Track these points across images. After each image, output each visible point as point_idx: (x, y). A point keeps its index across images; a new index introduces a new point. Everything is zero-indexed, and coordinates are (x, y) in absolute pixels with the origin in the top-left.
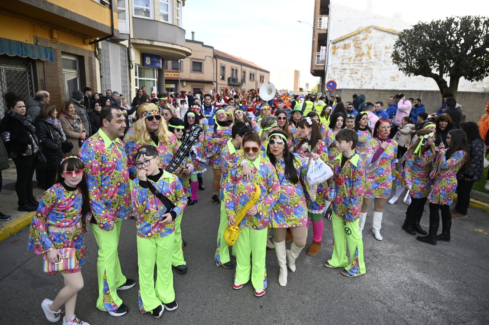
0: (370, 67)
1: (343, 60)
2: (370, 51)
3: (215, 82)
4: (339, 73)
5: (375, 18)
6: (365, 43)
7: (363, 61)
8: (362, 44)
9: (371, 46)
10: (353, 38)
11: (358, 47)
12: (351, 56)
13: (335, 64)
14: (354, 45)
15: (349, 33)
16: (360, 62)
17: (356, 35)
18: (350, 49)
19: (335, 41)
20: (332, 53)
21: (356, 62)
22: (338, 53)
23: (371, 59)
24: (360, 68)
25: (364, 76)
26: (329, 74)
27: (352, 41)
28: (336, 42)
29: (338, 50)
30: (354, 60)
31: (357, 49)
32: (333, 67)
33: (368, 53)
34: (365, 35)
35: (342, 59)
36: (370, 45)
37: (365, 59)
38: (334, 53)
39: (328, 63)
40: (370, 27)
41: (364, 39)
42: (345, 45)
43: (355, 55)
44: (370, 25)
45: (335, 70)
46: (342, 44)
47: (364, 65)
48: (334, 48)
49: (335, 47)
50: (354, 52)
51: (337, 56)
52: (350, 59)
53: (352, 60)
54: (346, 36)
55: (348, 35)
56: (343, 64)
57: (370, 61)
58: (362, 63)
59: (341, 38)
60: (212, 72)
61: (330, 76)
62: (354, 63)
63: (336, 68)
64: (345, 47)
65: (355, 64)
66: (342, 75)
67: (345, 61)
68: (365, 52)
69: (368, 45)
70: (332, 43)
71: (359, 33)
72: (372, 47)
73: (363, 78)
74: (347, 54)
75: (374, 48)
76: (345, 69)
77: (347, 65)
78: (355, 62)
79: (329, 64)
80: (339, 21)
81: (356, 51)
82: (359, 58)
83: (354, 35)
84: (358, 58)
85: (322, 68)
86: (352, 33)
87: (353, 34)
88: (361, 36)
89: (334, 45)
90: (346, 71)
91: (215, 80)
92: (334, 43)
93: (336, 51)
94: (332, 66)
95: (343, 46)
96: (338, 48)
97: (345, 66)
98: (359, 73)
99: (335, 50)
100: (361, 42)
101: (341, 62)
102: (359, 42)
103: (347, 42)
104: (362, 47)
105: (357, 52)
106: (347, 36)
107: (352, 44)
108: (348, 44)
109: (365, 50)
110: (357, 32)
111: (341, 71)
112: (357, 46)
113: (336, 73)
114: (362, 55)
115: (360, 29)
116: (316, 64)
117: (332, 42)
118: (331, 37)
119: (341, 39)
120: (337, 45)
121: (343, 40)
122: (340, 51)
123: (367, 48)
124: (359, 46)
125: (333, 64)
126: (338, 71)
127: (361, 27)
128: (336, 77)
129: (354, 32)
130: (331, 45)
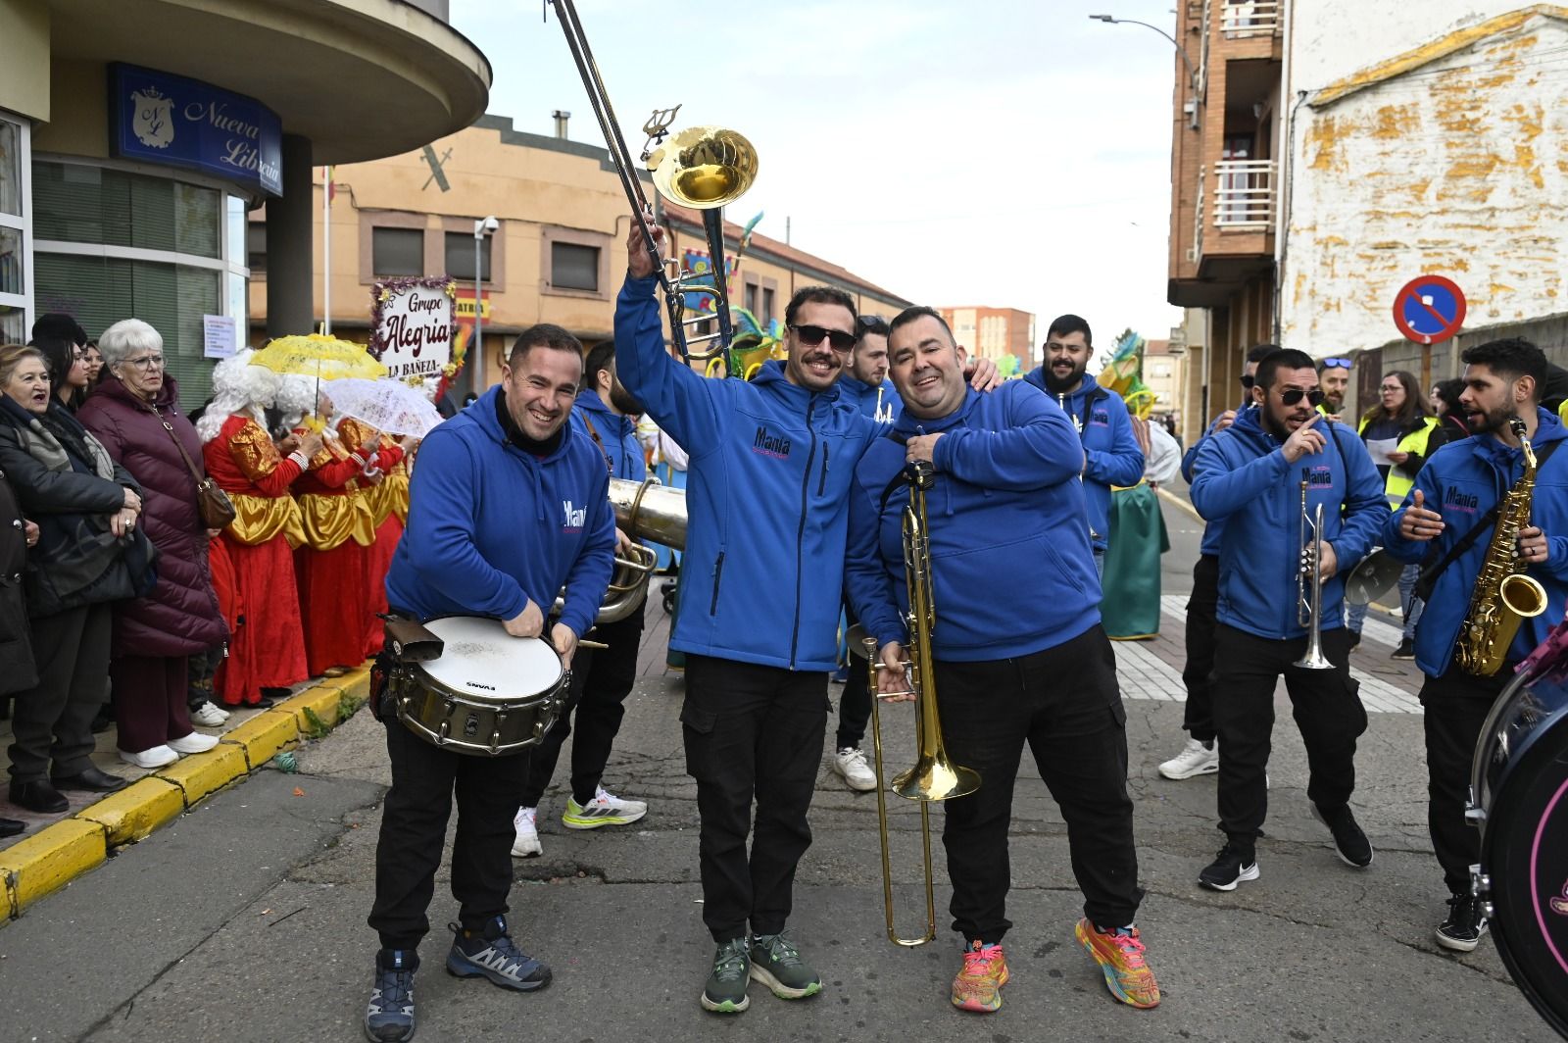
0: (1537, 233)
1: (1378, 196)
2: (1534, 144)
4: (1361, 267)
6: (1501, 99)
7: (1493, 200)
8: (1486, 107)
9: (1540, 114)
10: (1430, 76)
11: (1461, 124)
12: (1420, 171)
13: (1333, 218)
14: (1440, 114)
16: (1478, 206)
17: (1447, 57)
18: (1414, 135)
19: (1330, 96)
20: (1311, 157)
21: (1457, 204)
22: (1349, 157)
23: (1539, 185)
24: (1479, 238)
25: (1503, 279)
26: (1301, 277)
27: (1423, 94)
28: (1336, 102)
29: (1347, 141)
30: (1440, 197)
31: (1456, 136)
32: (1322, 233)
33: (1525, 155)
34: (1499, 55)
35: (1370, 191)
36: (1531, 112)
37: (1503, 187)
38: (1323, 158)
39: (1288, 214)
40: (1527, 16)
41: (1498, 81)
42: (1386, 113)
43: (1444, 166)
45: (1333, 250)
46: (1368, 106)
47: (1504, 220)
48: (1326, 133)
49: (1329, 127)
50: (1443, 151)
51: (1345, 177)
52: (1419, 189)
53: (1431, 194)
54: (1388, 64)
55: (1401, 58)
56: (1378, 215)
57: (1540, 195)
58: (1492, 210)
59: (1359, 75)
61: (1306, 287)
62: (1443, 212)
63: (1341, 243)
64: (1388, 125)
65: (1449, 219)
66: (1373, 277)
67: (1392, 202)
68: (1507, 150)
69: (1519, 109)
70: (1310, 106)
71: (1468, 49)
72: (1547, 123)
73: (1501, 294)
74: (1396, 163)
75: (1556, 128)
76: (1393, 246)
77: (1403, 222)
78: (1447, 203)
79: (1300, 219)
81: (1449, 145)
82: (1471, 182)
83: (1435, 61)
84: (1462, 183)
85: (1256, 247)
87: (1430, 54)
88: (1478, 66)
89: (1322, 118)
90: (1400, 255)
92: (1320, 108)
93: (1337, 148)
94: (1313, 228)
95: (1376, 123)
96: (1345, 132)
97: (1393, 230)
98: (1473, 264)
99: (1331, 141)
100: (1480, 93)
101: (1368, 207)
102: (1468, 95)
103: (1395, 96)
104: (1486, 121)
105: (1456, 152)
106: (1398, 68)
107: (1428, 106)
108: (1403, 110)
109: (1502, 138)
110: (1451, 45)
111: (1372, 259)
112: (1457, 117)
113: (1338, 266)
114: (1489, 167)
115: (1472, 28)
116: (1219, 222)
117: (1310, 99)
118: (1303, 76)
119: (1360, 83)
121: (1374, 87)
122: (1360, 151)
123: (1516, 125)
124: (1470, 115)
125: (1321, 220)
126: (1352, 257)
127: (1473, 16)
128: (1341, 289)
129: (1436, 43)
130: (1306, 119)
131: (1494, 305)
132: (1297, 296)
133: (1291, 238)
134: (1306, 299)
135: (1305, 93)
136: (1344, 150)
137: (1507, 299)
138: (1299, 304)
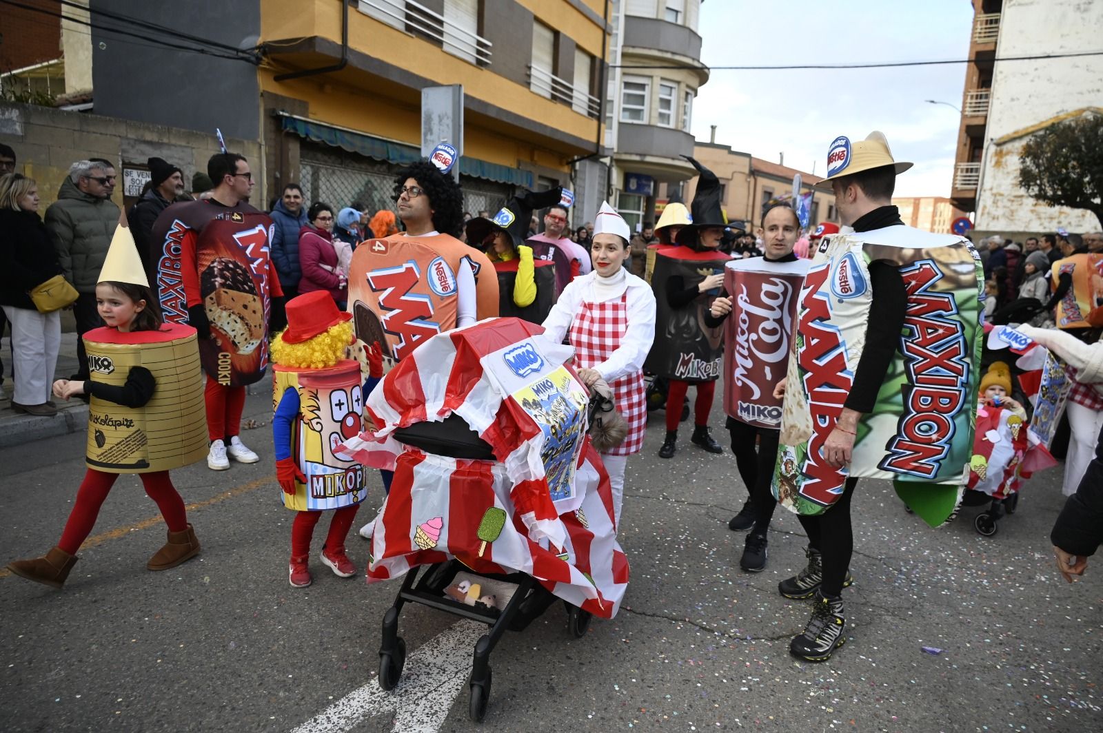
3: (748, 221)
4: (1009, 204)
5: (1098, 91)
13: (999, 186)
15: (1035, 122)
19: (1002, 140)
20: (993, 163)
22: (1008, 163)
26: (985, 207)
28: (1005, 143)
29: (1008, 157)
32: (995, 191)
35: (1014, 176)
38: (998, 164)
39: (982, 184)
40: (1084, 111)
44: (1084, 106)
45: (998, 197)
48: (1000, 154)
49: (1001, 152)
51: (1006, 171)
54: (1027, 129)
55: (1032, 126)
56: (1016, 185)
59: (1015, 133)
60: (745, 201)
61: (986, 211)
63: (1001, 195)
66: (1013, 208)
70: (995, 144)
73: (1063, 216)
79: (987, 185)
80: (1013, 100)
85: (970, 195)
86: (1042, 122)
87: (1044, 125)
89: (999, 149)
90: (1024, 200)
91: (749, 218)
92: (999, 145)
93: (1004, 160)
94: (991, 189)
95: (1020, 150)
96: (1008, 153)
97: (1021, 191)
99: (1002, 157)
101: (1014, 182)
106: (1030, 130)
110: (1053, 122)
111: (1013, 201)
113: (999, 204)
115: (1062, 115)
116: (961, 185)
117: (995, 141)
118: (994, 132)
119: (1016, 135)
120: (1006, 148)
121: (1021, 137)
122: (1013, 160)
125: (995, 185)
126: (1005, 200)
127: (1063, 111)
128: (1000, 212)
129: (1047, 121)
130: (993, 149)
131: (1060, 220)
132: (982, 214)
133: (982, 193)
134: (986, 216)
135: (992, 140)
136: (1006, 162)
137: (1066, 217)
138: (983, 217)
